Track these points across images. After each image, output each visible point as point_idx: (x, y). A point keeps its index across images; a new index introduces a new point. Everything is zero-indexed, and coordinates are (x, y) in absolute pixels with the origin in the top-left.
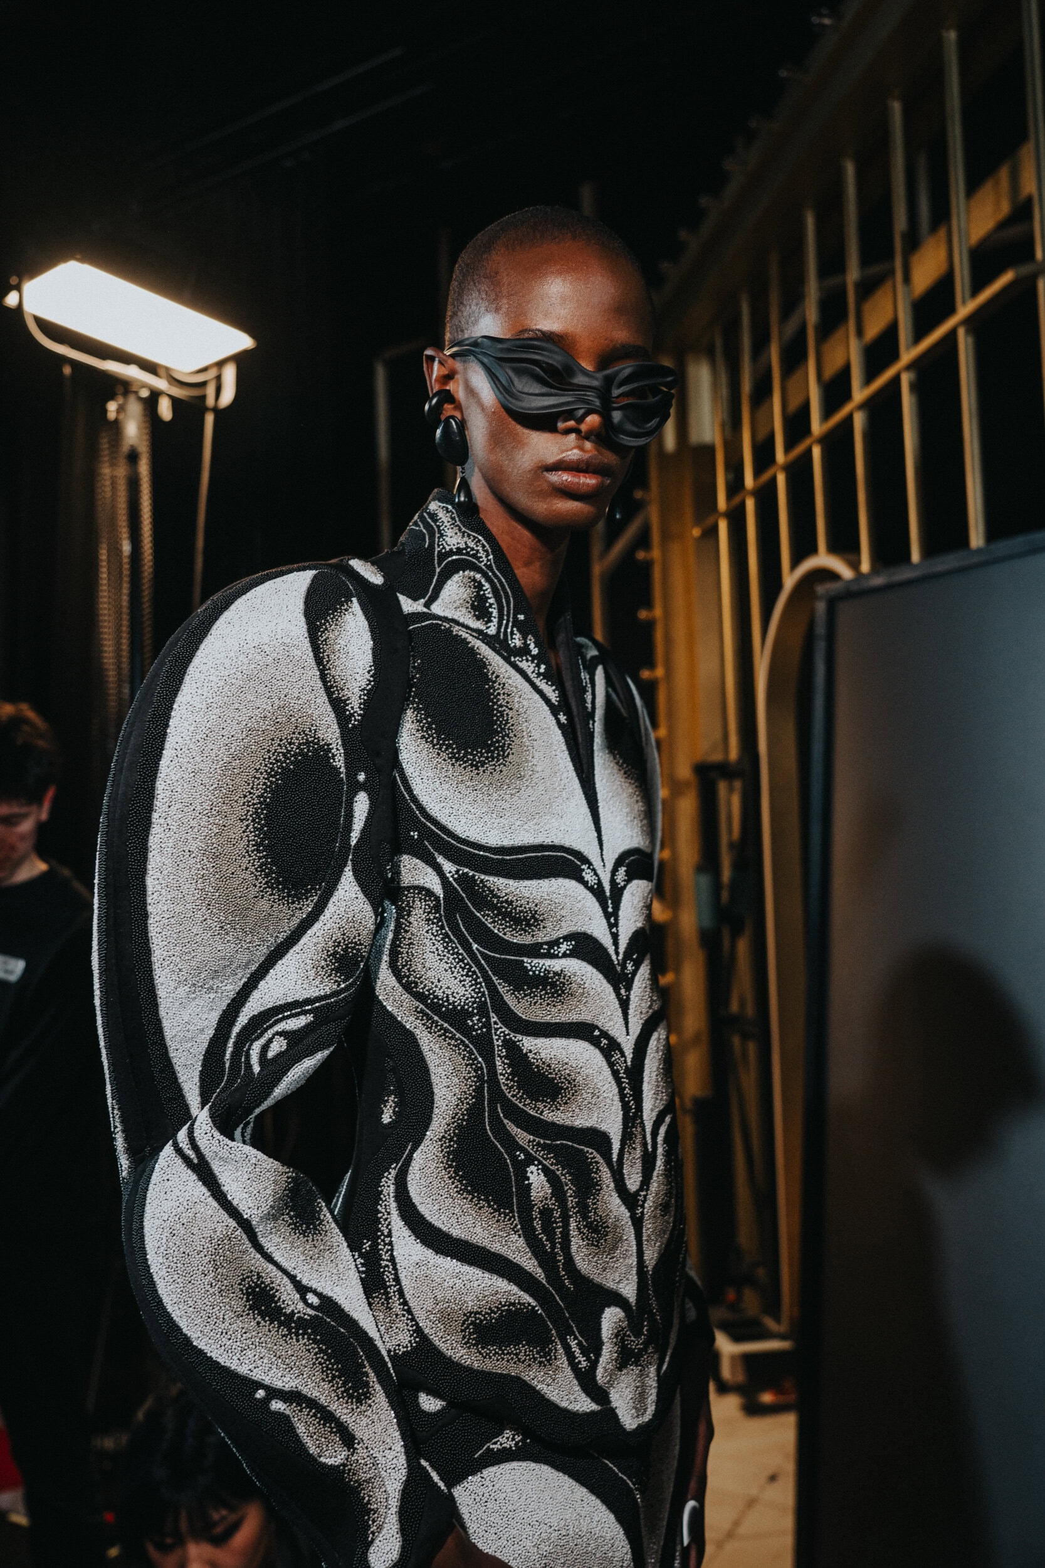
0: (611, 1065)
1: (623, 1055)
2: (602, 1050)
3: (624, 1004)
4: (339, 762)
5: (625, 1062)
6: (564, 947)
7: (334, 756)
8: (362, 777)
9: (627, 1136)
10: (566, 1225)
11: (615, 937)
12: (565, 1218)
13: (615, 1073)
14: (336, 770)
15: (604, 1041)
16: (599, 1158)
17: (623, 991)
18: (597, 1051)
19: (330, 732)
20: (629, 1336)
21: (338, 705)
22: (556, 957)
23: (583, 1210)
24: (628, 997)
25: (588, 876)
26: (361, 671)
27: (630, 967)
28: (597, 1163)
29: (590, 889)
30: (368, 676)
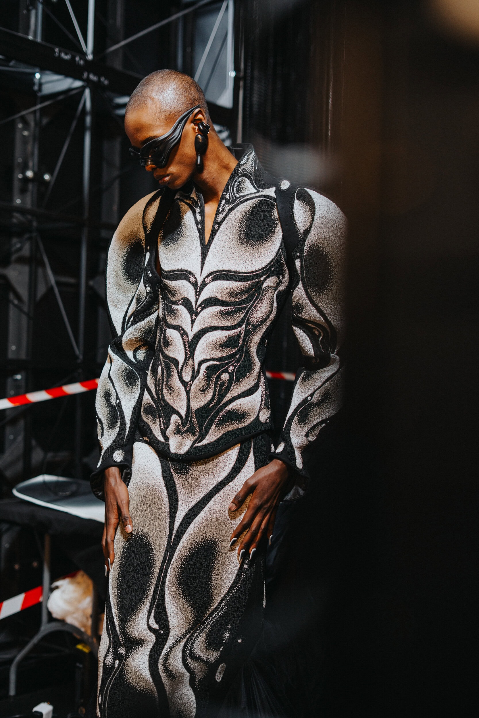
0: (183, 339)
1: (188, 337)
2: (181, 334)
3: (193, 321)
4: (144, 244)
5: (188, 339)
6: (181, 302)
7: (142, 242)
8: (148, 248)
9: (185, 363)
10: (162, 385)
11: (197, 300)
12: (163, 383)
13: (184, 342)
14: (143, 246)
15: (182, 332)
16: (174, 367)
17: (194, 317)
18: (179, 334)
19: (142, 236)
20: (180, 426)
21: (145, 228)
22: (178, 305)
23: (167, 382)
24: (195, 319)
25: (192, 279)
26: (151, 218)
27: (199, 309)
28: (173, 369)
29: (192, 284)
30: (153, 219)
